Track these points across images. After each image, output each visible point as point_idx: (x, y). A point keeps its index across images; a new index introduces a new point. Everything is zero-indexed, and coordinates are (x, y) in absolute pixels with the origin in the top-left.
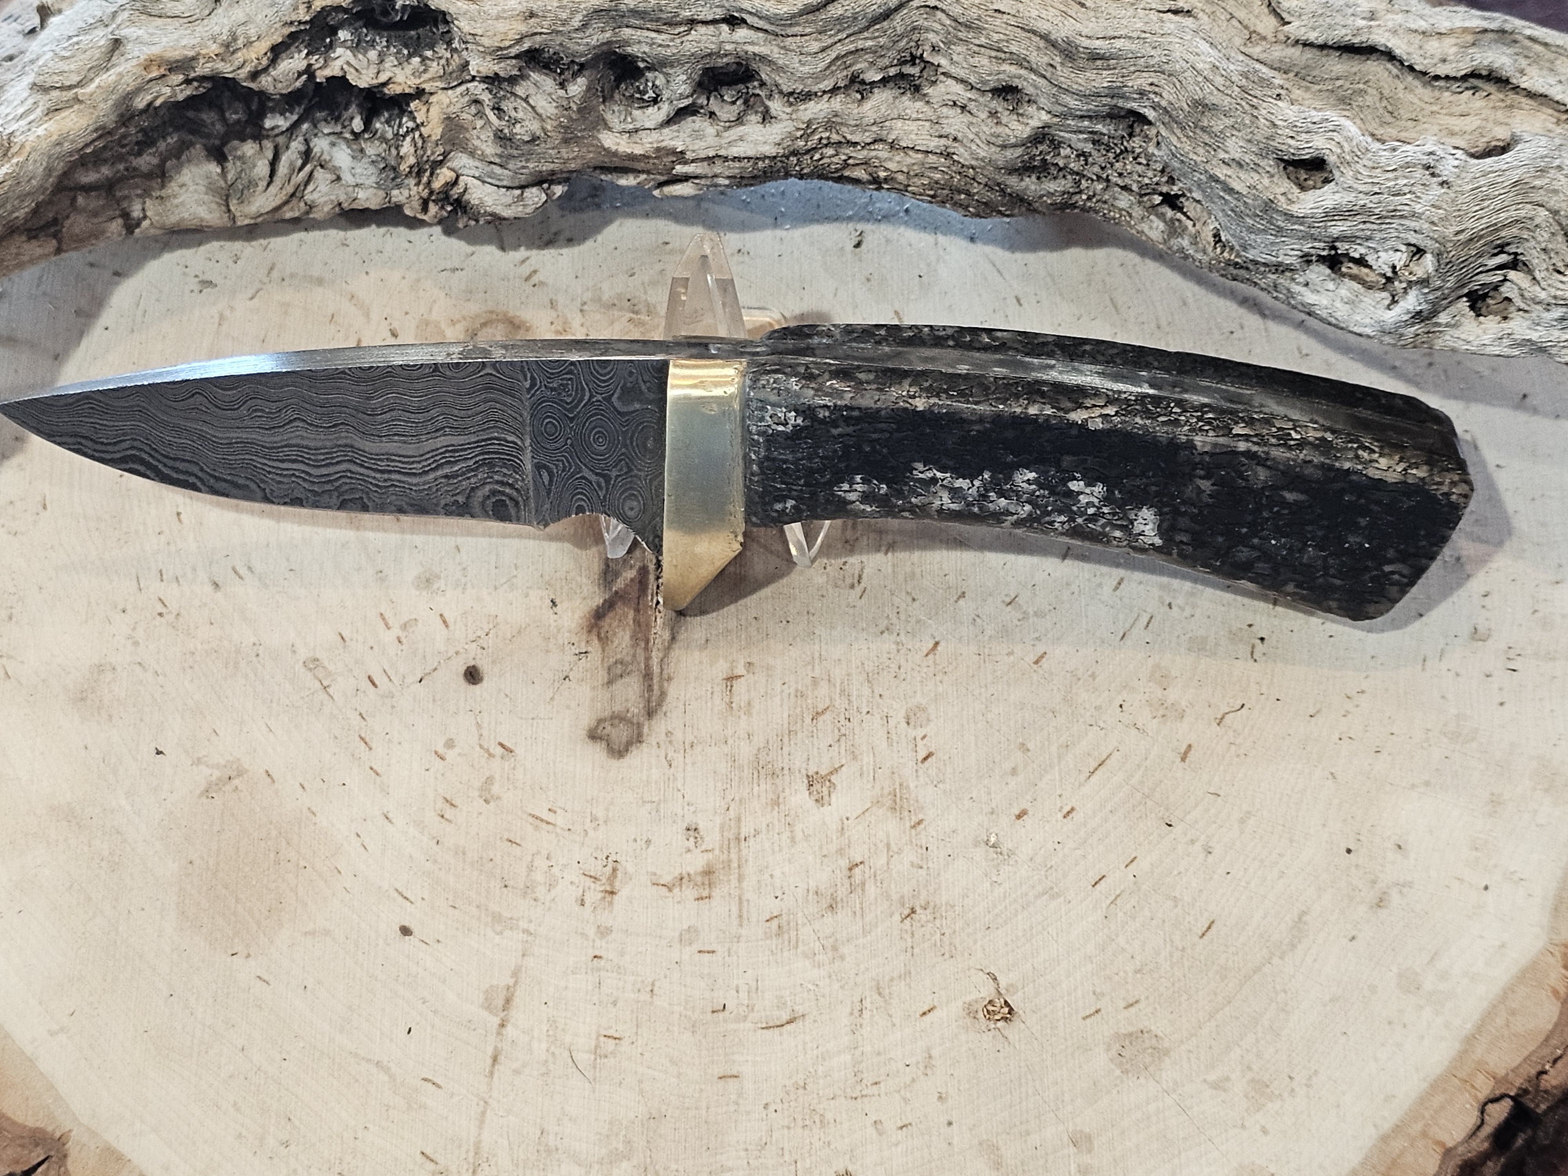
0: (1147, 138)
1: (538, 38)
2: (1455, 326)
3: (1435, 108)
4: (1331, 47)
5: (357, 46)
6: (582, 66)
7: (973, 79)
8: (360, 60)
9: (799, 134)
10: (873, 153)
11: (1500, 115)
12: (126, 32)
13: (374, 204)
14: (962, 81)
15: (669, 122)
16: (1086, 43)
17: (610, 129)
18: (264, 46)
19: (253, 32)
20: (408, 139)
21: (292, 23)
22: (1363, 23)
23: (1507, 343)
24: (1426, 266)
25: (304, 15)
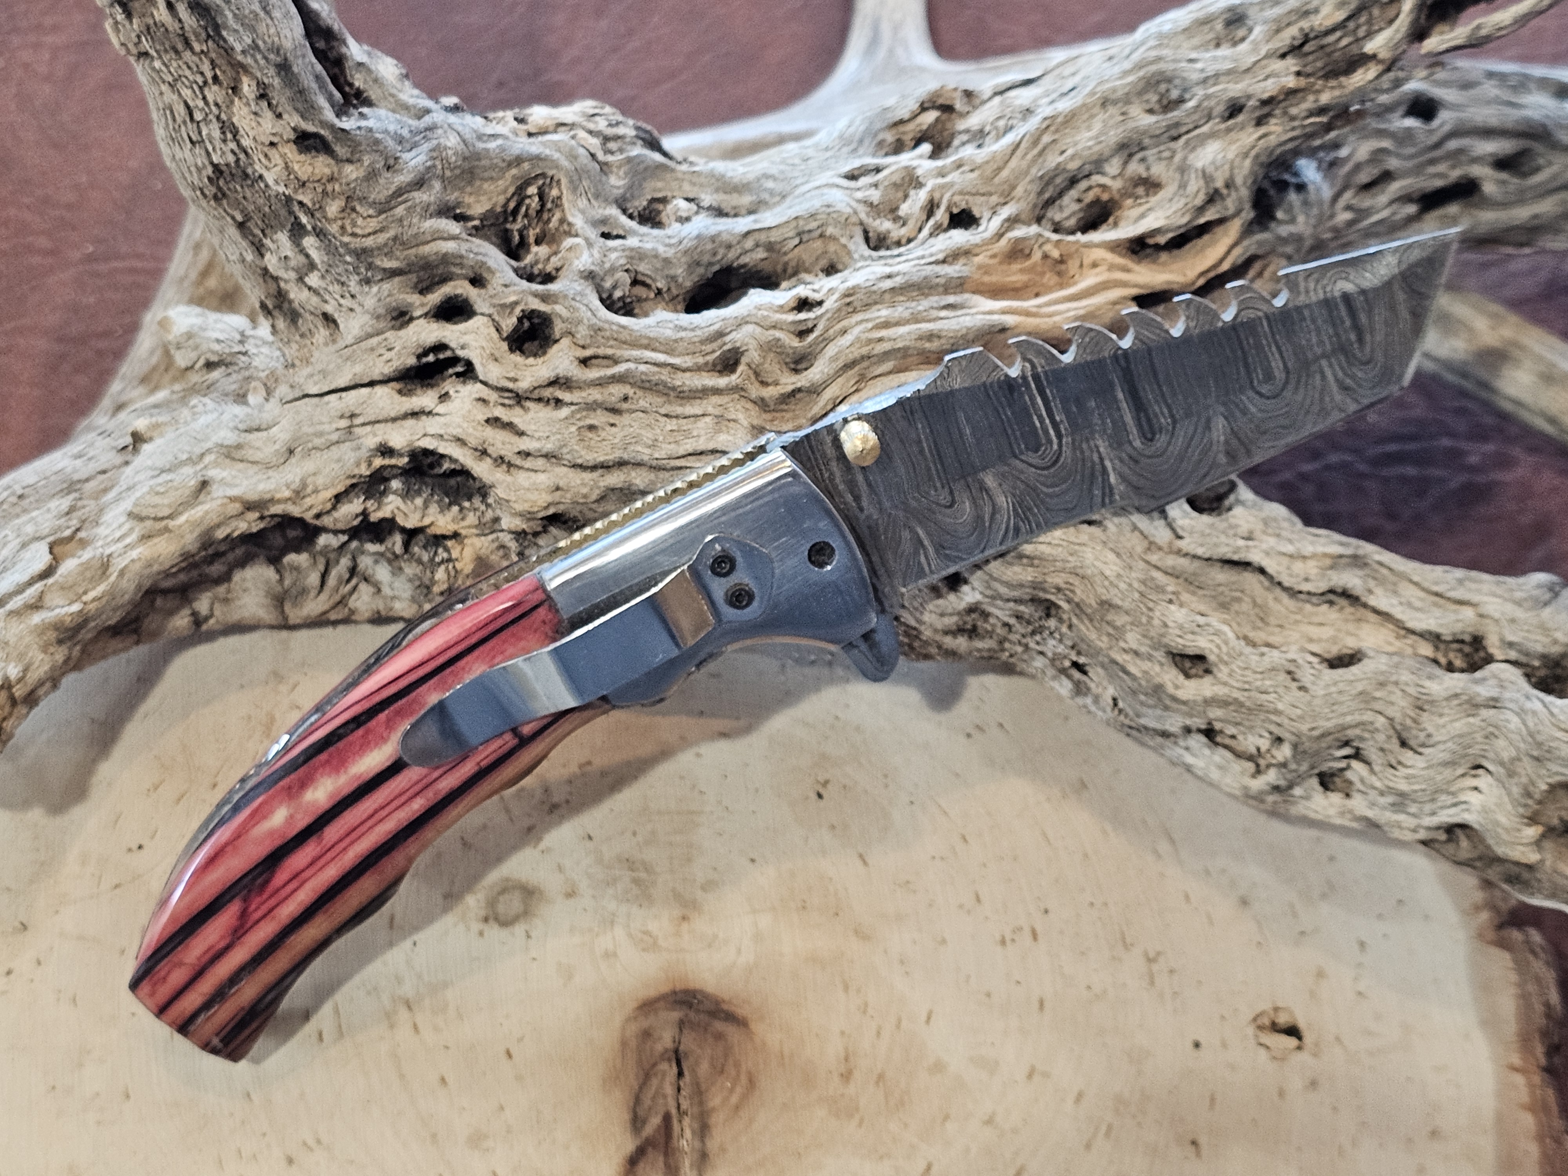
0: (1061, 620)
1: (561, 506)
2: (1307, 798)
3: (1298, 617)
4: (1215, 560)
5: (407, 494)
8: (408, 506)
11: (1351, 627)
12: (211, 473)
18: (329, 493)
19: (320, 481)
20: (443, 567)
21: (354, 476)
22: (1241, 543)
23: (1349, 816)
24: (1285, 752)
25: (365, 471)
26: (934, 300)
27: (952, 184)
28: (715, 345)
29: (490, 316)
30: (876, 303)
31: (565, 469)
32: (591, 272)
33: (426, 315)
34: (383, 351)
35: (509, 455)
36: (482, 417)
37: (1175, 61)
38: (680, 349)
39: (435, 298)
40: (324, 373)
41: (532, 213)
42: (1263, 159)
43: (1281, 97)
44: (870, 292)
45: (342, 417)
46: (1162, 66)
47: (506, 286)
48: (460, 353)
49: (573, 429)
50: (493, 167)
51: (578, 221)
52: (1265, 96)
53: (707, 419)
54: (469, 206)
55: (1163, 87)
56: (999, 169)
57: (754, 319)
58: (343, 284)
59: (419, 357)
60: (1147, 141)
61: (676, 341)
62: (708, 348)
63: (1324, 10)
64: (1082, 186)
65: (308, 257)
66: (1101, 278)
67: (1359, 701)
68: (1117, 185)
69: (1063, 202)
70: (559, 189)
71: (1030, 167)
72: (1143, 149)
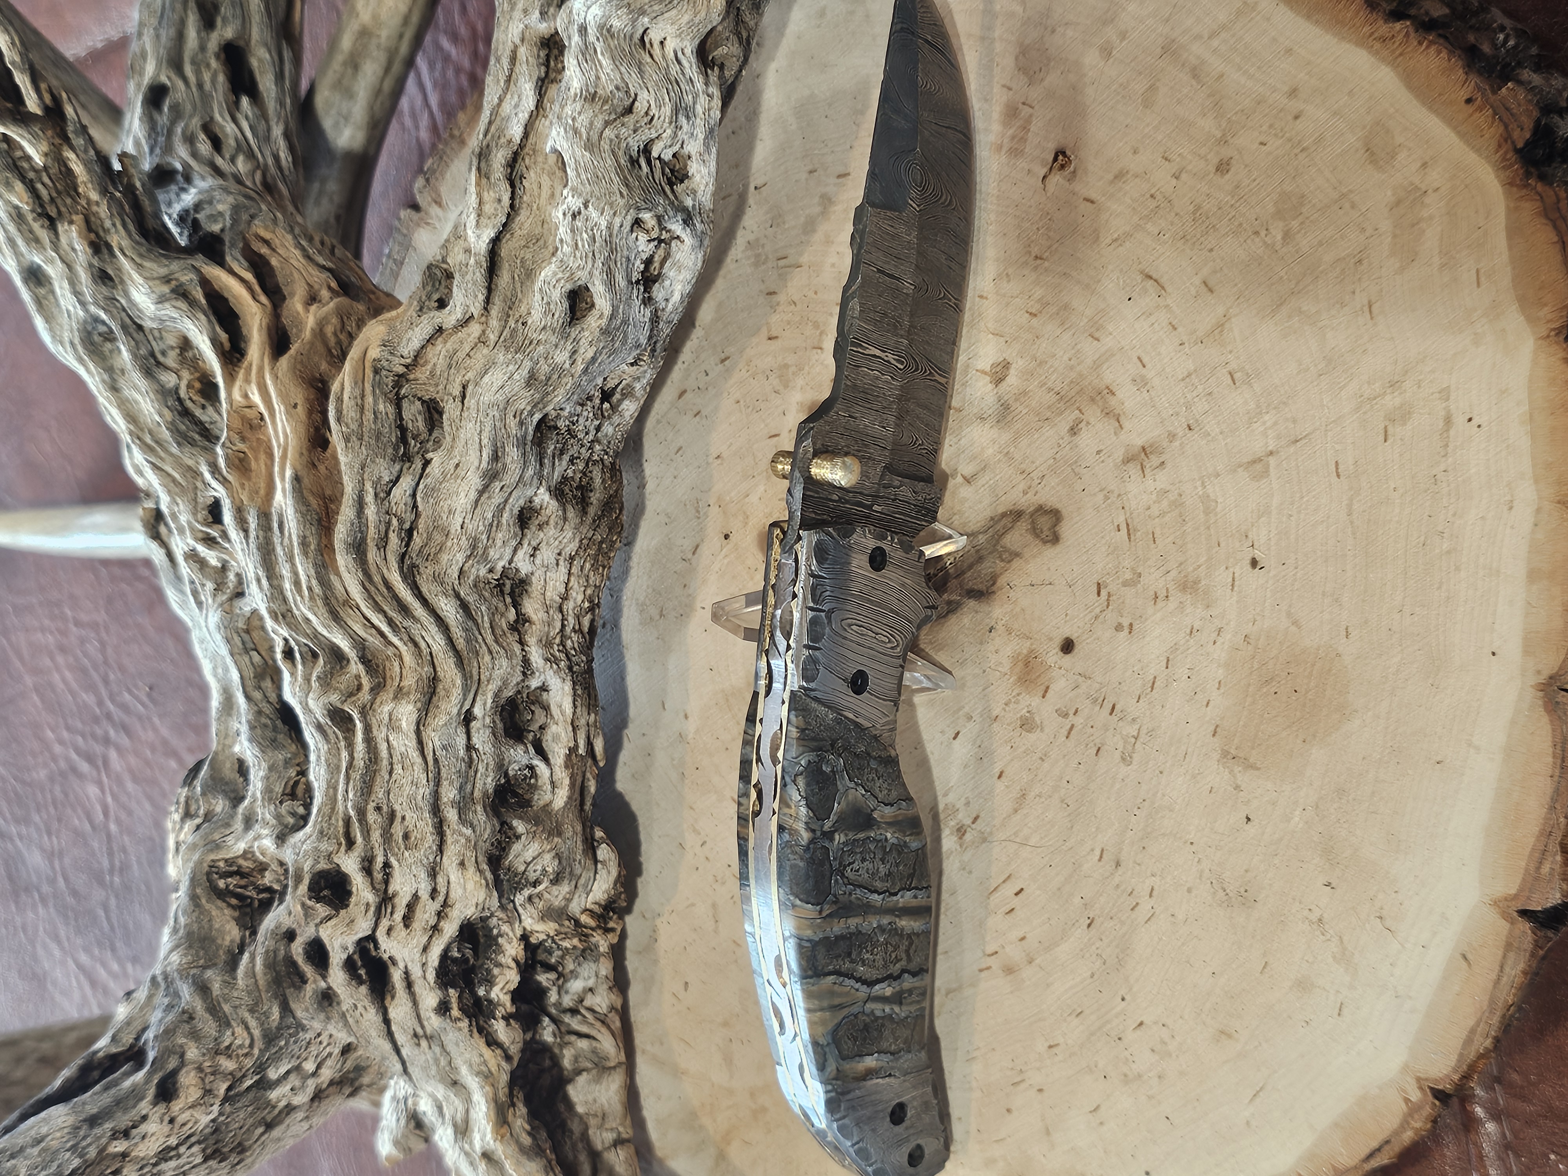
0: (558, 417)
1: (480, 859)
2: (694, 192)
3: (535, 208)
4: (490, 283)
5: (490, 982)
6: (503, 823)
7: (514, 543)
8: (500, 982)
9: (555, 666)
10: (570, 612)
11: (540, 159)
12: (478, 1149)
13: (610, 964)
14: (515, 551)
15: (546, 760)
16: (484, 465)
17: (550, 803)
18: (487, 1053)
19: (476, 1060)
20: (561, 942)
21: (471, 1031)
22: (473, 260)
23: (706, 157)
24: (647, 218)
25: (464, 1024)
26: (277, 541)
27: (189, 523)
28: (329, 732)
29: (317, 925)
30: (282, 594)
31: (445, 858)
32: (278, 837)
33: (324, 978)
34: (358, 1013)
35: (436, 906)
36: (404, 933)
37: (72, 331)
38: (335, 761)
39: (308, 970)
40: (383, 1057)
41: (243, 882)
42: (143, 250)
43: (93, 236)
44: (271, 599)
45: (419, 1045)
46: (77, 341)
47: (290, 913)
48: (351, 950)
49: (406, 854)
50: (199, 921)
51: (241, 846)
52: (90, 250)
53: (391, 738)
54: (232, 941)
55: (96, 338)
56: (174, 480)
57: (304, 699)
58: (309, 1043)
59: (361, 982)
60: (143, 351)
61: (329, 765)
62: (332, 736)
63: (16, 202)
64: (189, 404)
65: (288, 1073)
66: (256, 392)
67: (591, 152)
68: (186, 375)
69: (204, 418)
70: (219, 860)
71: (171, 455)
72: (152, 354)
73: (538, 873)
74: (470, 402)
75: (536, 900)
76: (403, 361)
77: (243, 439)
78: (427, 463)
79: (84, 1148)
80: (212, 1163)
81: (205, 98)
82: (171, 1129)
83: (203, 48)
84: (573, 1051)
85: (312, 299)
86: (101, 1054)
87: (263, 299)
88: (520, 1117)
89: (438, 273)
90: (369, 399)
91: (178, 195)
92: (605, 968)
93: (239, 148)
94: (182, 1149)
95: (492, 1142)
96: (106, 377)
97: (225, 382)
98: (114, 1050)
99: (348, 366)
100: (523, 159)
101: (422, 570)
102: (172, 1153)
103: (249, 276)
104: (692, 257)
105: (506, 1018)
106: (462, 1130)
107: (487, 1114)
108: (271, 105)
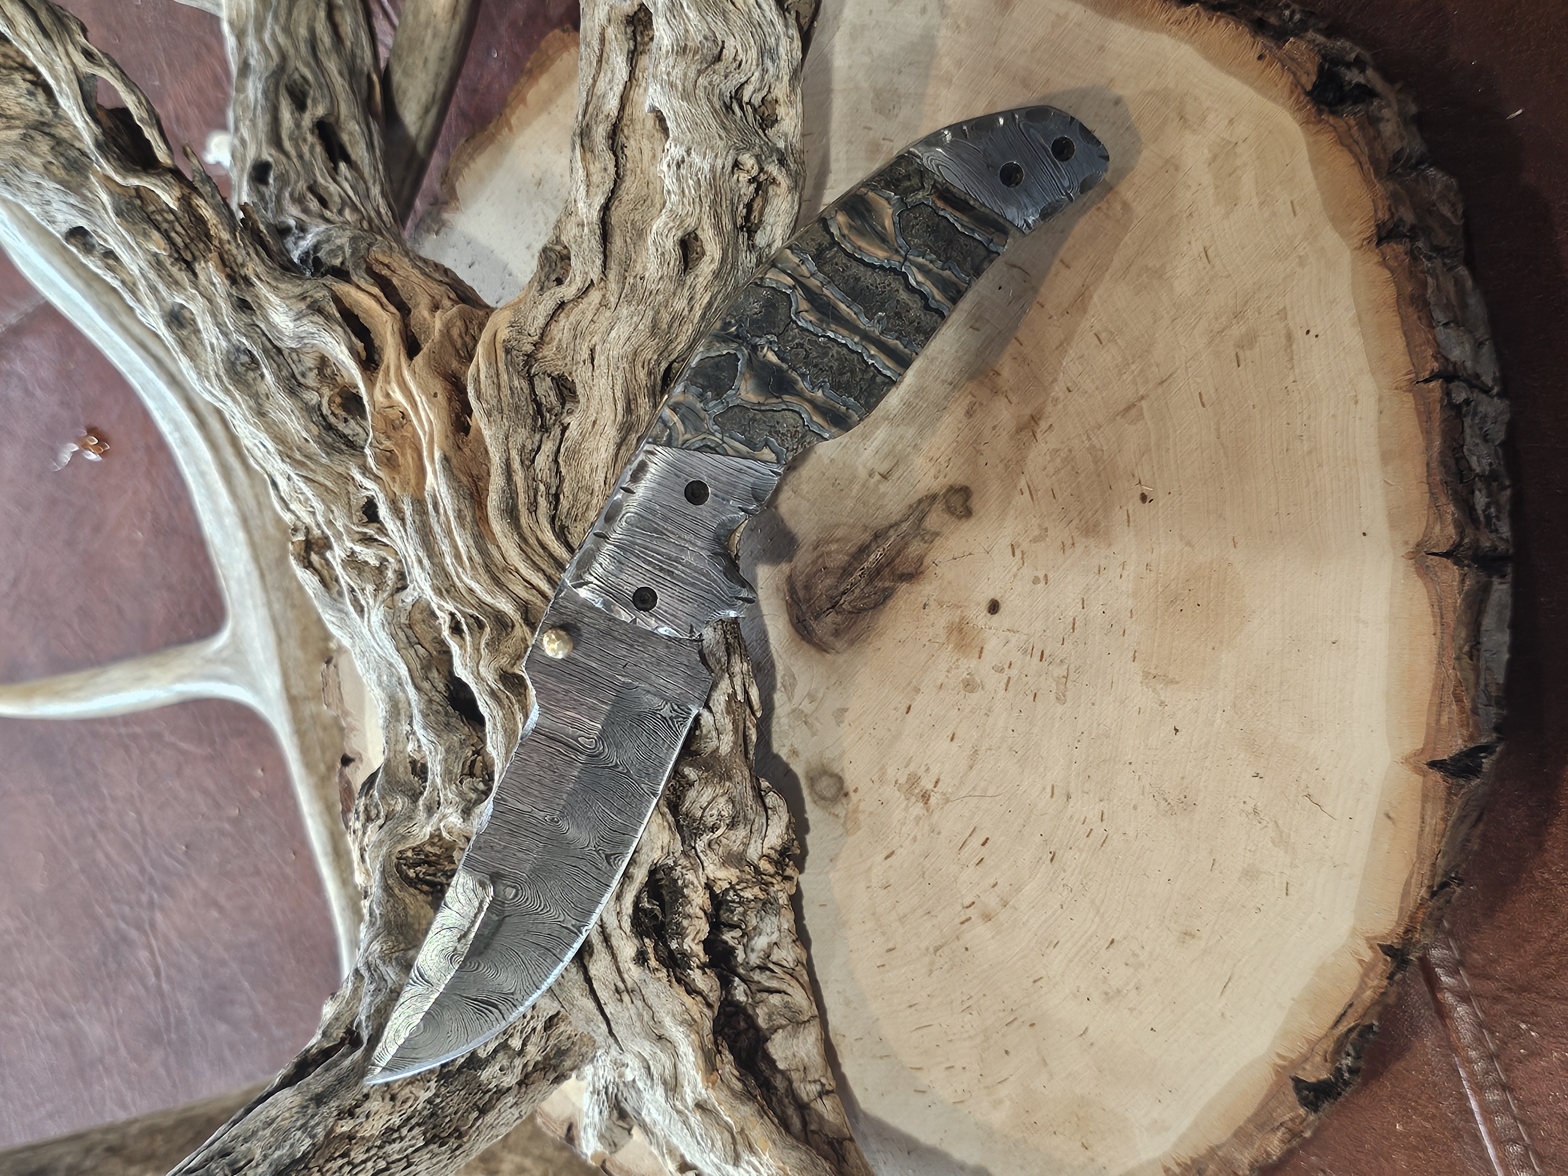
1: (661, 804)
2: (786, 135)
3: (639, 172)
4: (605, 249)
5: (681, 935)
8: (691, 932)
11: (638, 126)
12: (690, 1103)
13: (791, 916)
15: (709, 707)
16: (620, 417)
17: (718, 748)
18: (688, 1000)
19: (679, 1009)
20: (742, 894)
21: (670, 982)
22: (586, 230)
23: (793, 97)
24: (748, 160)
25: (663, 973)
26: (433, 520)
27: (345, 526)
28: (502, 696)
30: (444, 569)
32: (463, 812)
37: (216, 363)
38: (511, 725)
40: (589, 1021)
41: (431, 870)
42: (277, 274)
43: (228, 270)
44: (434, 576)
45: (621, 1001)
46: (222, 372)
50: (395, 908)
51: (428, 830)
52: (227, 282)
55: (240, 368)
56: (327, 488)
57: (475, 669)
60: (285, 373)
61: (505, 731)
62: (506, 701)
63: (154, 249)
64: (332, 419)
65: (495, 1051)
66: (397, 389)
67: (689, 101)
68: (326, 392)
69: (347, 431)
70: (406, 851)
71: (322, 465)
72: (293, 376)
73: (715, 817)
74: (600, 359)
75: (716, 847)
76: (530, 339)
77: (389, 438)
78: (565, 429)
79: (313, 1127)
80: (433, 1147)
81: (308, 167)
82: (393, 1107)
83: (298, 125)
84: (765, 1009)
85: (435, 307)
86: (314, 1051)
87: (392, 309)
88: (728, 1063)
89: (554, 256)
90: (504, 377)
91: (295, 244)
92: (787, 920)
93: (344, 203)
94: (404, 1131)
95: (703, 1091)
96: (252, 403)
97: (365, 385)
98: (326, 1045)
99: (480, 349)
100: (622, 130)
101: (572, 531)
102: (396, 1135)
103: (376, 291)
104: (789, 198)
105: (702, 967)
106: (672, 1086)
107: (696, 1064)
108: (367, 171)
